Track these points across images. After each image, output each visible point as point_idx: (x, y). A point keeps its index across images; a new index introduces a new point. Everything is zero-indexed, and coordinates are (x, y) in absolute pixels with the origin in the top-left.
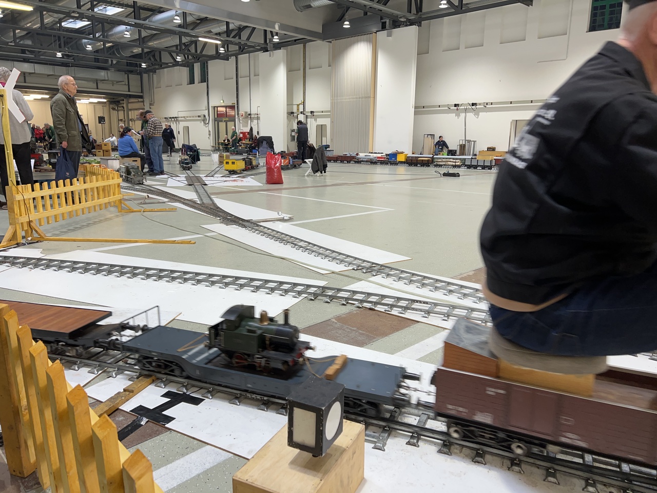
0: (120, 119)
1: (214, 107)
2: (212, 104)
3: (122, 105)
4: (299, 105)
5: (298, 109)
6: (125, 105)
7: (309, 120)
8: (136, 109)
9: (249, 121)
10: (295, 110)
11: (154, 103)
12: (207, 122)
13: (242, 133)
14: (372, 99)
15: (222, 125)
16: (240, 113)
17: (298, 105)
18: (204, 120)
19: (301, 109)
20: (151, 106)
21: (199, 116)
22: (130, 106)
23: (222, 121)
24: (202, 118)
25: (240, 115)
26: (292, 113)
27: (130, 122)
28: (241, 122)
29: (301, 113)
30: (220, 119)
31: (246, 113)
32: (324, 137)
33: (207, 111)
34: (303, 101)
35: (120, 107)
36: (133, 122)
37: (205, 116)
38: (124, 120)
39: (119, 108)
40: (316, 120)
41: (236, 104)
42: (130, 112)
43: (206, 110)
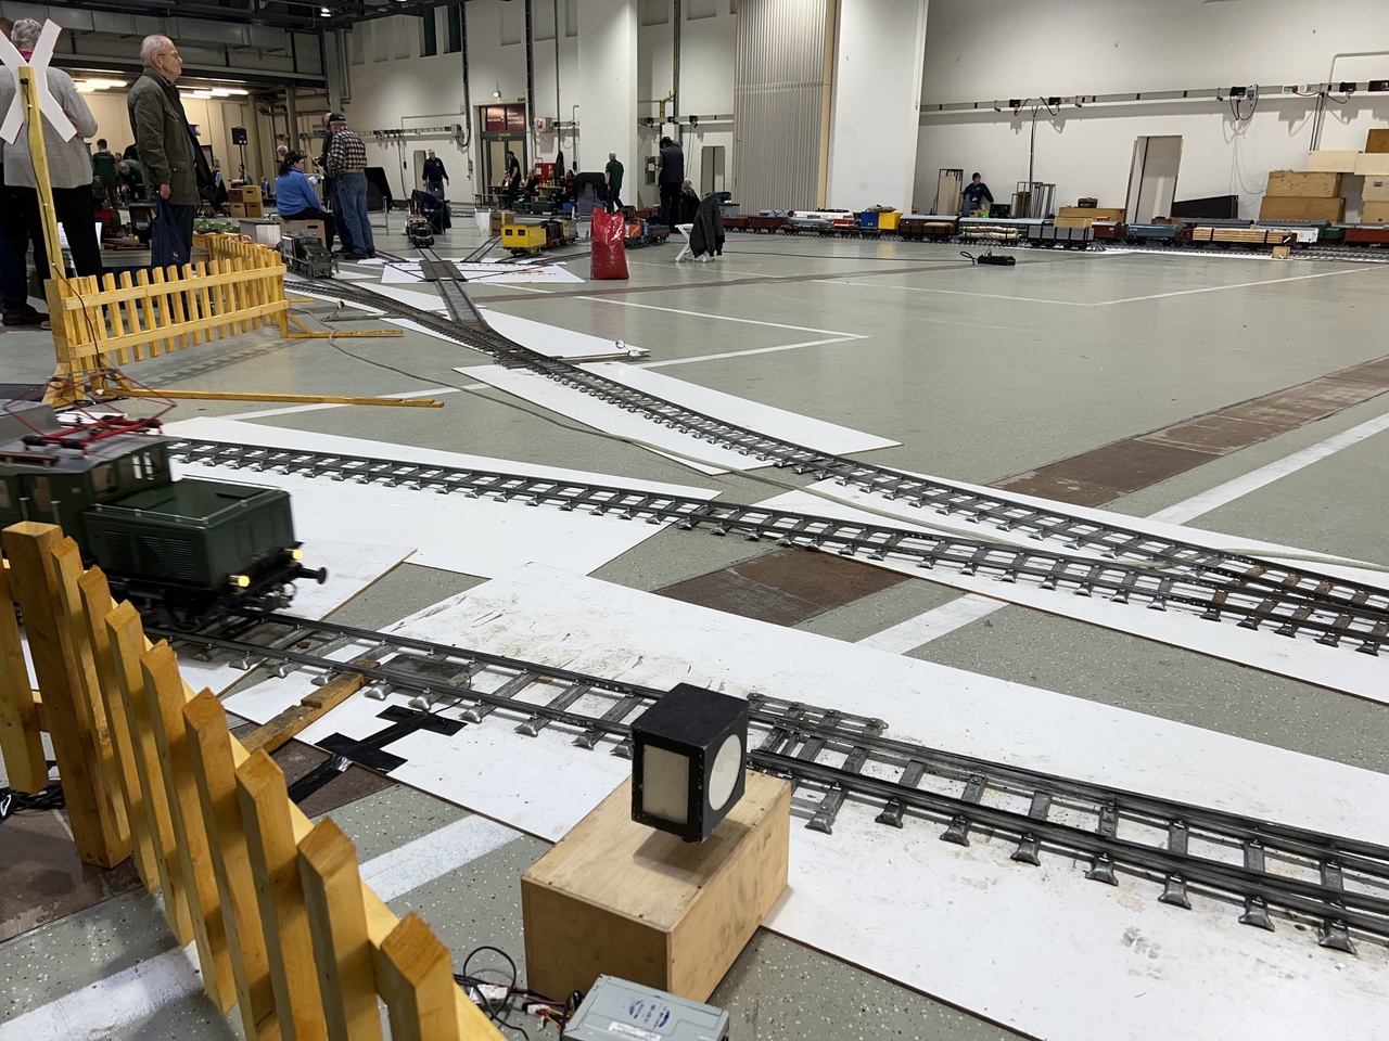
0: (278, 133)
1: (480, 107)
2: (475, 101)
3: (282, 103)
4: (665, 102)
5: (662, 112)
6: (287, 103)
7: (686, 136)
8: (313, 113)
9: (556, 139)
10: (655, 114)
11: (350, 98)
12: (465, 142)
13: (539, 165)
14: (826, 89)
15: (498, 149)
16: (535, 120)
17: (662, 103)
18: (457, 138)
19: (669, 112)
20: (344, 106)
21: (447, 129)
22: (300, 105)
23: (496, 139)
24: (454, 132)
25: (536, 126)
26: (650, 120)
27: (301, 141)
28: (538, 140)
29: (669, 120)
30: (491, 134)
31: (549, 120)
32: (719, 174)
33: (465, 116)
34: (672, 93)
35: (277, 107)
36: (307, 141)
37: (459, 128)
38: (286, 136)
39: (276, 110)
40: (701, 136)
41: (527, 100)
42: (299, 119)
43: (462, 114)
